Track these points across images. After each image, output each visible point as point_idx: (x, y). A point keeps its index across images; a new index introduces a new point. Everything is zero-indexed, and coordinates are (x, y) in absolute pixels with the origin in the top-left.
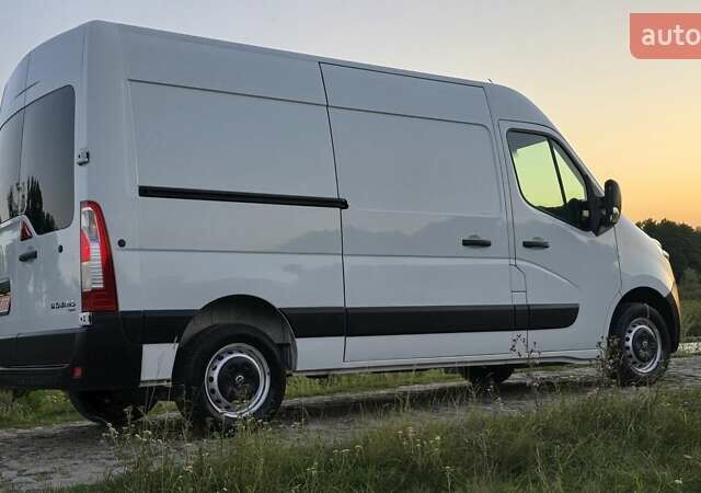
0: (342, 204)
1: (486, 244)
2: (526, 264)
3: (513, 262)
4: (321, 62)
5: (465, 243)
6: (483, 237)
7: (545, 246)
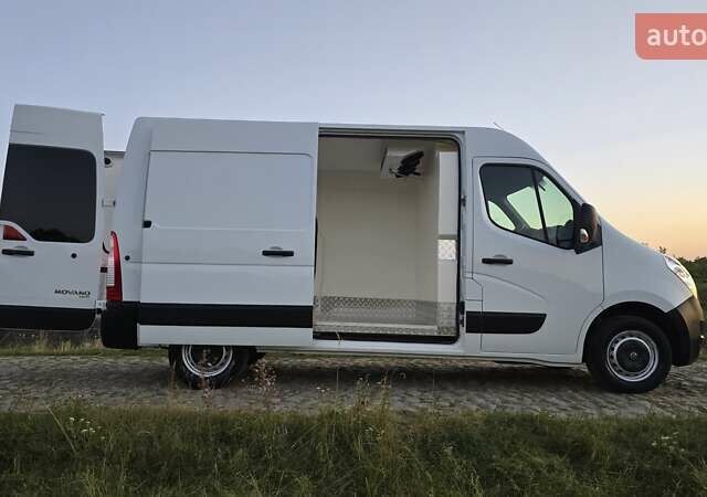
3: (470, 275)
7: (510, 262)
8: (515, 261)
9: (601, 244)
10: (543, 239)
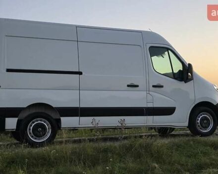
0: (80, 73)
1: (137, 86)
2: (153, 93)
3: (148, 92)
4: (77, 27)
5: (128, 86)
6: (136, 84)
7: (162, 87)
8: (164, 86)
9: (193, 79)
10: (173, 77)
